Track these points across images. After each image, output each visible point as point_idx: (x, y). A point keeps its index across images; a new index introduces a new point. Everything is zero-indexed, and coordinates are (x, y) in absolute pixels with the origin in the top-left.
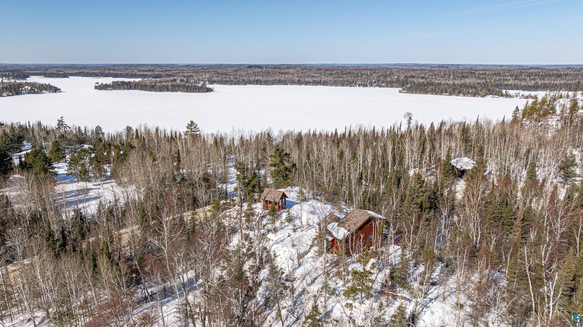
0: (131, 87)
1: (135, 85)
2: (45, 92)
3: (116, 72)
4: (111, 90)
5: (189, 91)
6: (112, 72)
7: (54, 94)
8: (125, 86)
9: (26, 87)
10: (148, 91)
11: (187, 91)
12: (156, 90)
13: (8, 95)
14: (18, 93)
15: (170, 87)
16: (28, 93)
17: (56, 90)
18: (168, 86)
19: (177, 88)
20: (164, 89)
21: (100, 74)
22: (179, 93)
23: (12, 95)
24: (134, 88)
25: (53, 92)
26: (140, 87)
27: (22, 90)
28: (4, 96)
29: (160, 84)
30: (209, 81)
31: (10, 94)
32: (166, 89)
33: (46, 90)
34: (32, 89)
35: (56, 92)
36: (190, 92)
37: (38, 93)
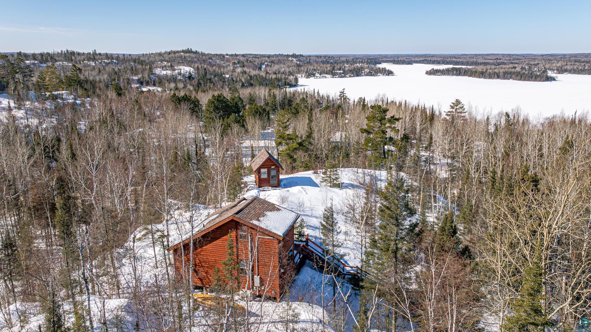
0: (460, 72)
1: (465, 71)
2: (380, 75)
3: (458, 60)
4: (439, 75)
5: (523, 78)
6: (454, 59)
7: (387, 77)
8: (455, 72)
9: (366, 70)
10: (476, 77)
11: (520, 80)
12: (485, 77)
13: (350, 76)
14: (358, 75)
15: (501, 74)
16: (366, 75)
17: (390, 73)
18: (499, 73)
19: (509, 76)
20: (494, 76)
21: (441, 62)
22: (511, 80)
23: (353, 77)
24: (463, 74)
25: (386, 75)
26: (469, 73)
27: (362, 73)
28: (347, 77)
29: (491, 71)
30: (558, 70)
31: (352, 76)
32: (496, 76)
33: (381, 73)
34: (370, 72)
35: (388, 75)
36: (524, 80)
37: (374, 75)
